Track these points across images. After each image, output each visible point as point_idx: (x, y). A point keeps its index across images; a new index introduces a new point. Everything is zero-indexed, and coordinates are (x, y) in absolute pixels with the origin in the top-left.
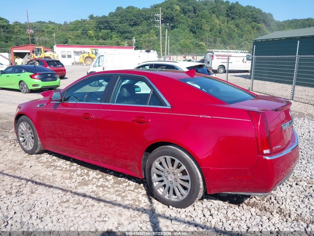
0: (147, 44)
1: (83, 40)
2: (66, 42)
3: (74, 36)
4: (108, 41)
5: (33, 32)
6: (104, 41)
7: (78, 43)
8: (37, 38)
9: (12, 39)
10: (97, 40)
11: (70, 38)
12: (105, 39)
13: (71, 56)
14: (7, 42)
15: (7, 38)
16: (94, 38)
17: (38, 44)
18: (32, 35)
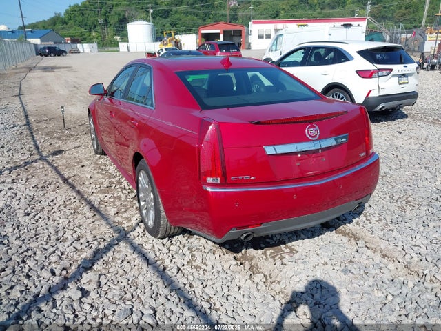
0: (404, 11)
1: (300, 12)
2: (277, 16)
3: (288, 6)
4: (338, 10)
5: (237, 5)
6: (331, 11)
7: (293, 16)
8: (240, 13)
9: (211, 16)
10: (322, 9)
11: (283, 9)
12: (333, 8)
13: (270, 35)
14: (205, 20)
15: (206, 14)
16: (317, 7)
17: (241, 20)
18: (235, 9)
